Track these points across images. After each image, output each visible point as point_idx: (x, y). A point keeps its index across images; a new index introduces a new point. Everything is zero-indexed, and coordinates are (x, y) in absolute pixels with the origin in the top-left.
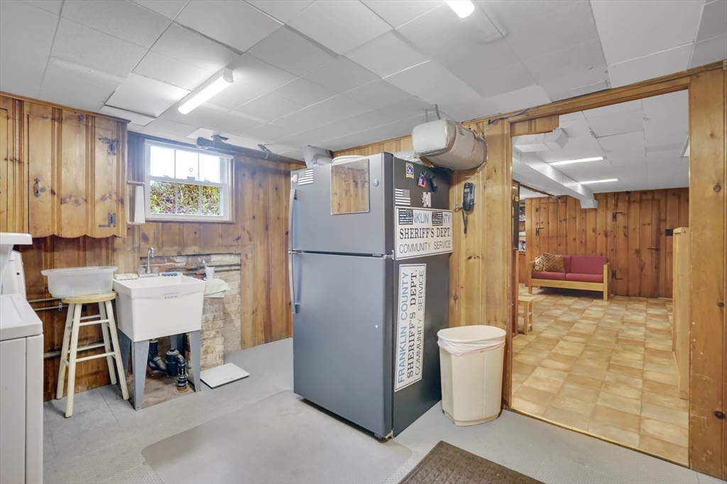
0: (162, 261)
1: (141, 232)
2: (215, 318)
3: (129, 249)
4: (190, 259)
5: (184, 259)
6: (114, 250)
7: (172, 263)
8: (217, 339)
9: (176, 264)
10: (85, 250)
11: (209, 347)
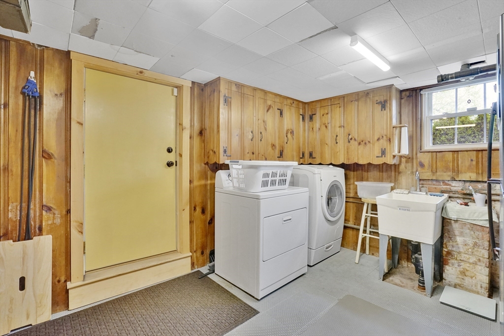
0: (438, 183)
1: (418, 160)
2: (475, 244)
3: (409, 173)
4: (467, 184)
5: (461, 184)
6: (399, 173)
7: (448, 187)
8: (478, 268)
9: (452, 188)
10: (383, 172)
11: (467, 270)
